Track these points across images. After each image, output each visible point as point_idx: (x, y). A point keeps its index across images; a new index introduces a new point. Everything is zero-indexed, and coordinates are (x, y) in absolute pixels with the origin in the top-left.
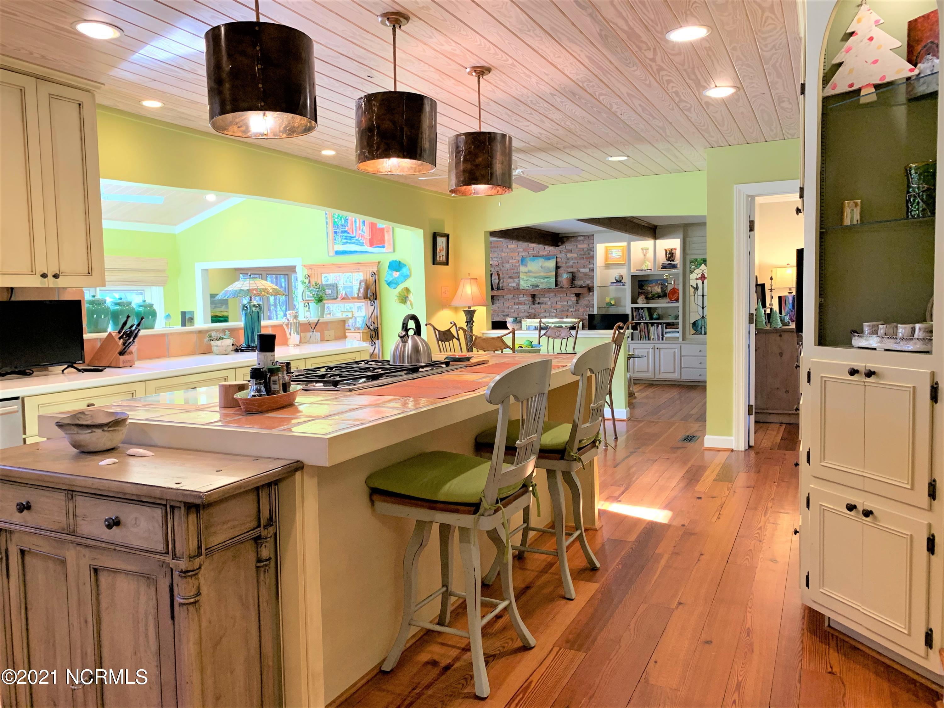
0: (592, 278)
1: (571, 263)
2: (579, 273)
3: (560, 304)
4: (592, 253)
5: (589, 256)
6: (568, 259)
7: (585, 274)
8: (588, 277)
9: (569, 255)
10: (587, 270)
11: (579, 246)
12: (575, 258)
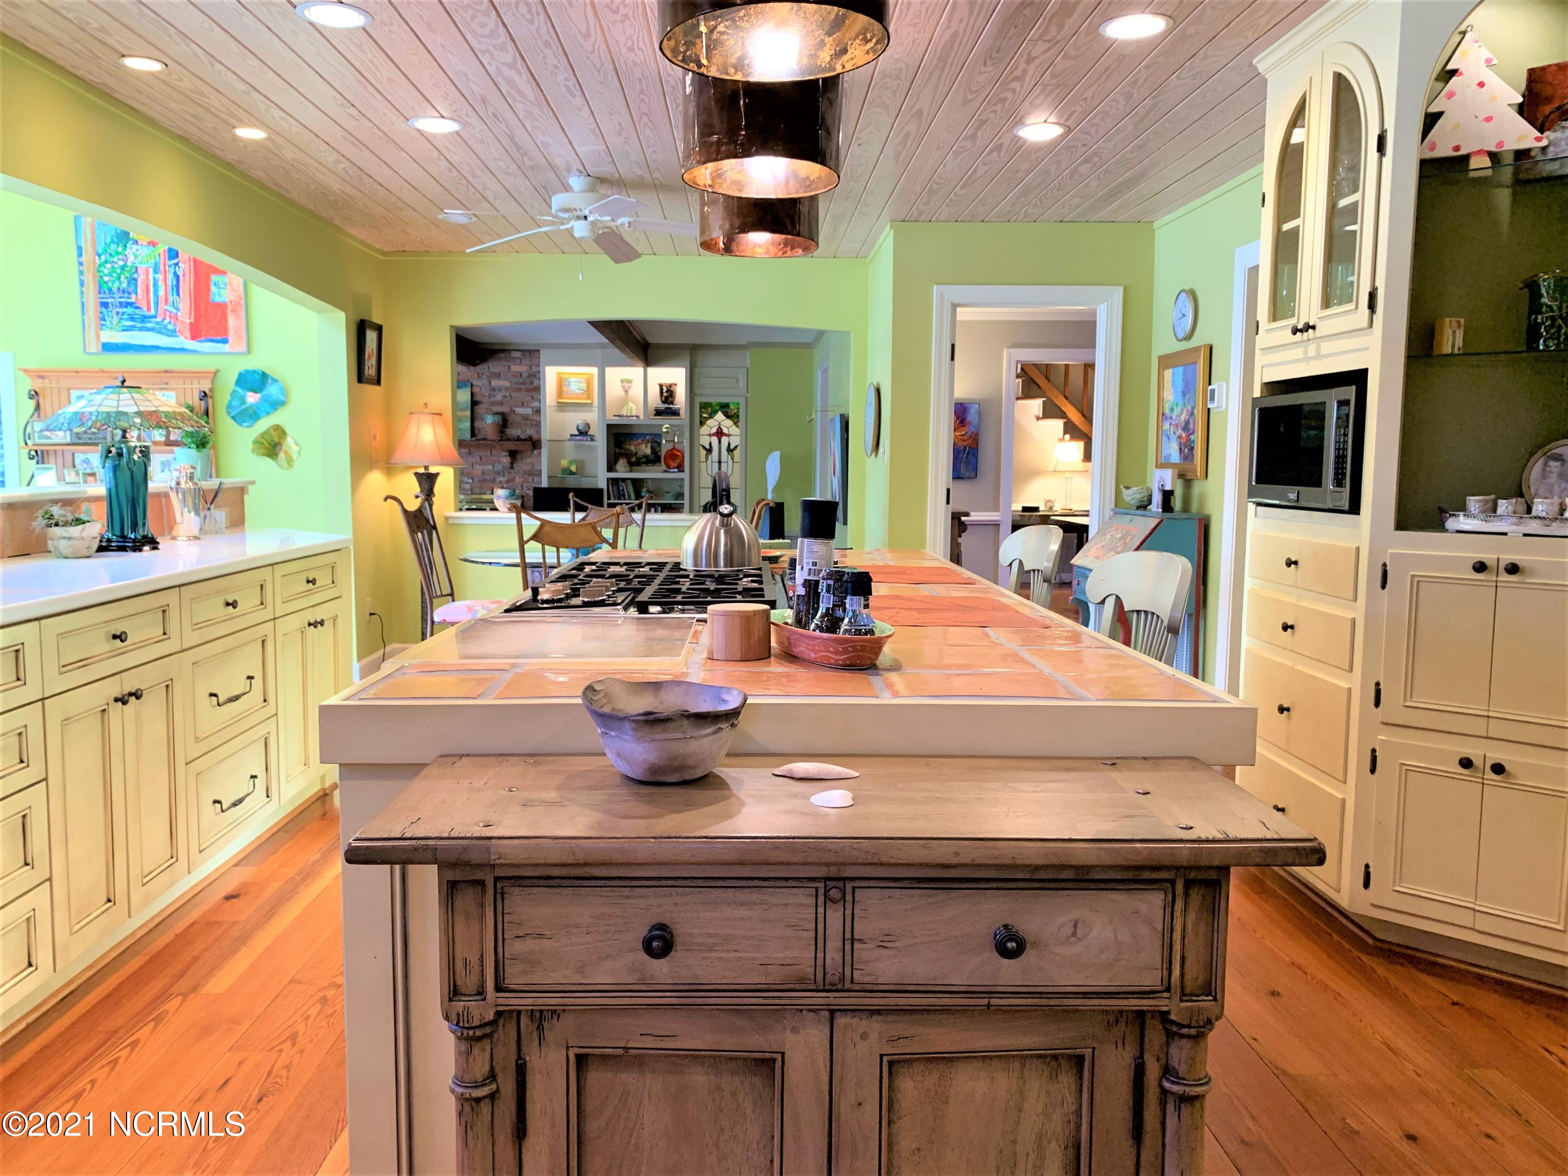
0: (538, 425)
1: (499, 397)
2: (513, 416)
3: (478, 469)
4: (536, 382)
5: (531, 387)
6: (493, 389)
7: (525, 418)
8: (529, 422)
9: (495, 383)
10: (529, 411)
11: (515, 368)
12: (507, 389)
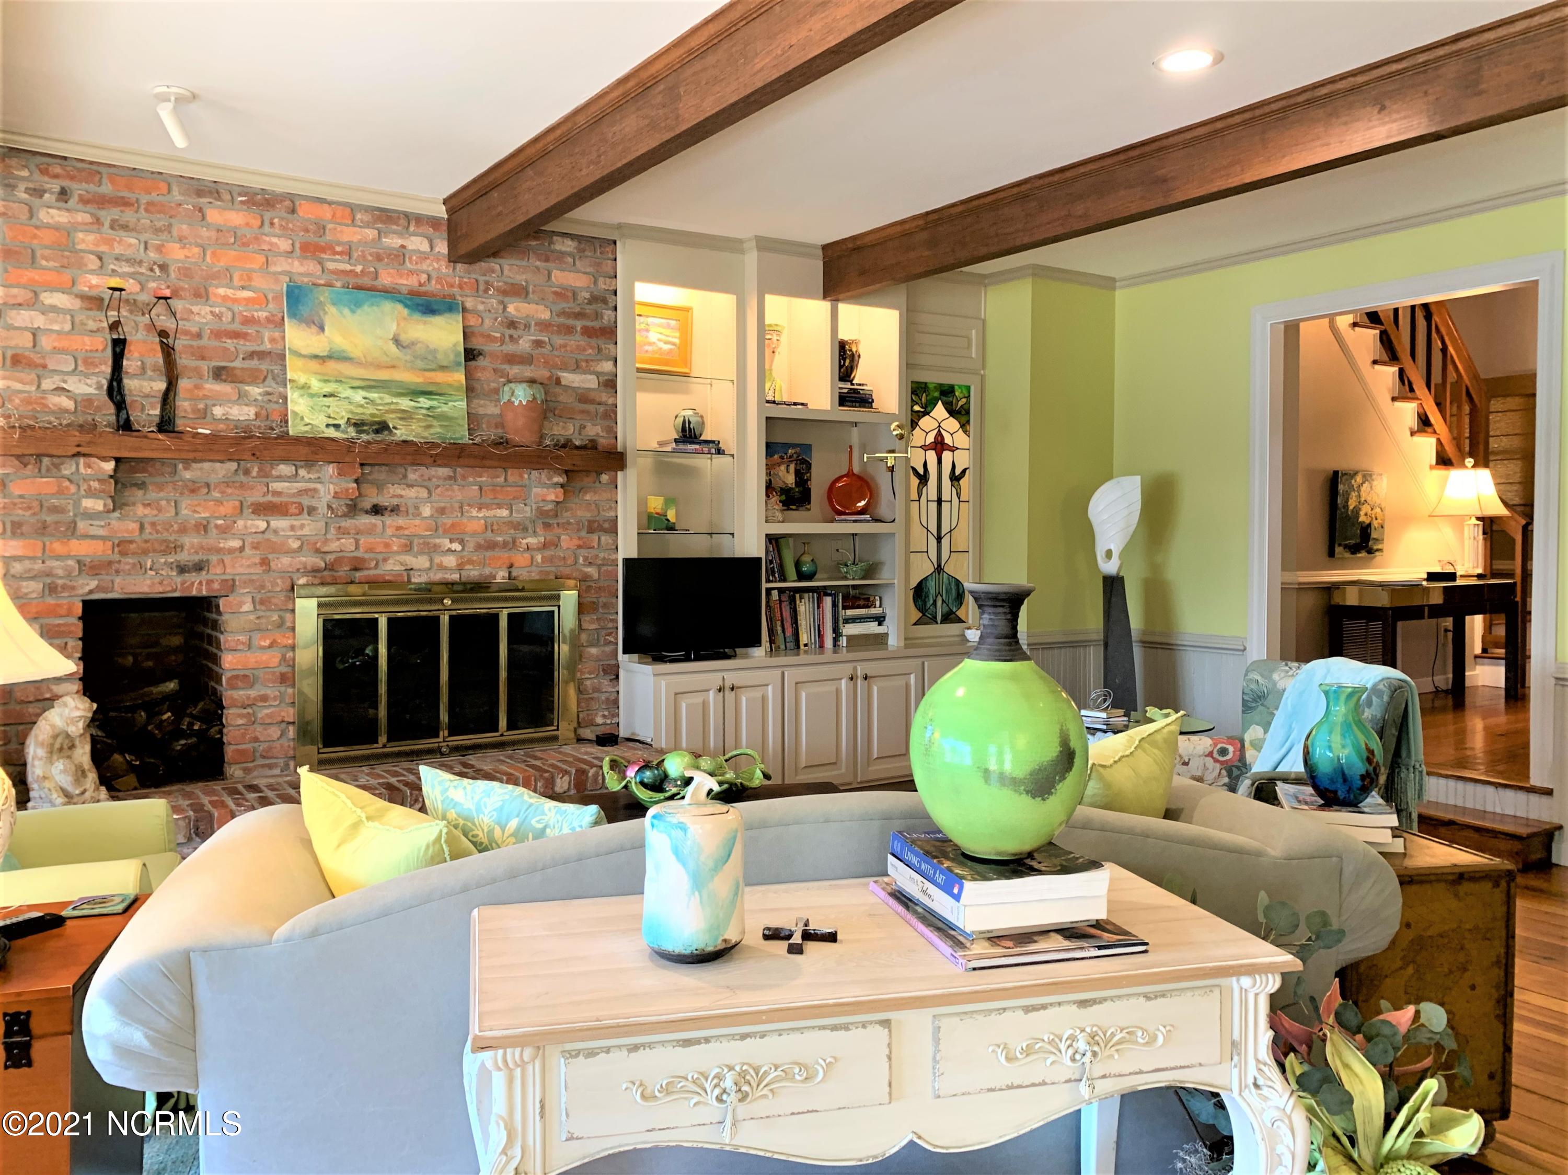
0: (610, 414)
1: (524, 344)
2: (558, 390)
3: (476, 518)
4: (608, 314)
5: (596, 324)
6: (512, 324)
7: (584, 397)
8: (591, 408)
9: (515, 308)
10: (589, 382)
11: (563, 277)
12: (544, 326)
